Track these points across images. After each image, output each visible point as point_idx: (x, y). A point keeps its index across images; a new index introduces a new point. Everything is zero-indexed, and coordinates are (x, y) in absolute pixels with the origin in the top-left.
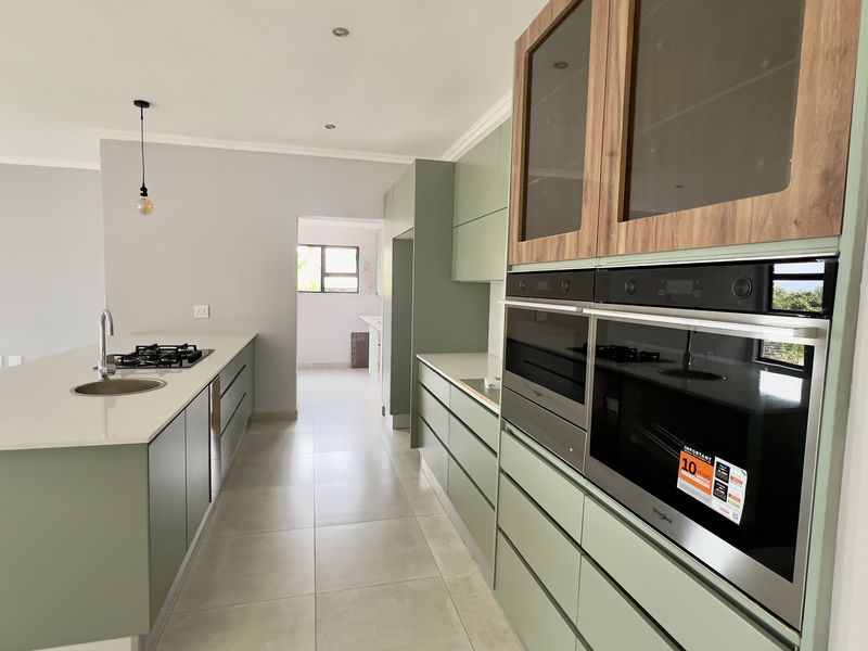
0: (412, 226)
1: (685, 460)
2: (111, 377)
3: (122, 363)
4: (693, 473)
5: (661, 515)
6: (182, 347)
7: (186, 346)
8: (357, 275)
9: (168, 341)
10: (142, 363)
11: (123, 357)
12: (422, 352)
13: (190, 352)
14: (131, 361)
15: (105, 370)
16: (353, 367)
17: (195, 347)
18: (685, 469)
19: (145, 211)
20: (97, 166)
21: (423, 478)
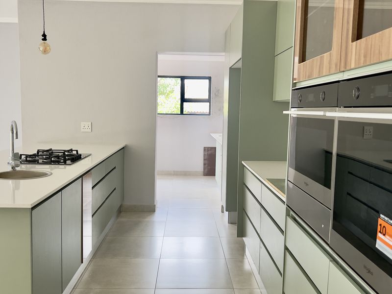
0: (240, 56)
1: (381, 225)
2: (18, 169)
3: (26, 161)
4: (384, 235)
5: (367, 269)
6: (68, 151)
7: (72, 150)
8: (209, 101)
9: (59, 146)
10: (40, 161)
11: (27, 156)
12: (246, 160)
13: (73, 155)
14: (32, 159)
15: (13, 163)
16: (204, 175)
17: (77, 151)
18: (380, 232)
19: (45, 51)
20: (16, 20)
21: (246, 261)
